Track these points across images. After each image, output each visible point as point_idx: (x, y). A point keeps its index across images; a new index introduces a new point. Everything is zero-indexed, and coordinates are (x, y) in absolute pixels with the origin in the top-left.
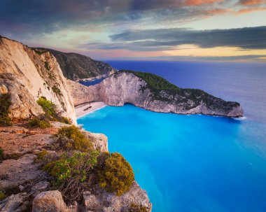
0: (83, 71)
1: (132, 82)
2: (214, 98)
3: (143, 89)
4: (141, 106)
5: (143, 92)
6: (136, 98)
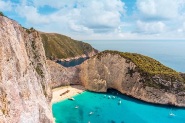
0: (62, 52)
3: (131, 72)
4: (128, 93)
5: (131, 76)
6: (123, 83)
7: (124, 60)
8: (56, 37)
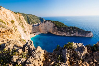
0: (34, 21)
1: (50, 25)
2: (81, 30)
4: (53, 33)
5: (54, 28)
6: (52, 30)
7: (52, 23)
8: (31, 16)
